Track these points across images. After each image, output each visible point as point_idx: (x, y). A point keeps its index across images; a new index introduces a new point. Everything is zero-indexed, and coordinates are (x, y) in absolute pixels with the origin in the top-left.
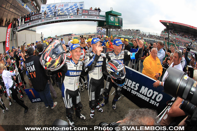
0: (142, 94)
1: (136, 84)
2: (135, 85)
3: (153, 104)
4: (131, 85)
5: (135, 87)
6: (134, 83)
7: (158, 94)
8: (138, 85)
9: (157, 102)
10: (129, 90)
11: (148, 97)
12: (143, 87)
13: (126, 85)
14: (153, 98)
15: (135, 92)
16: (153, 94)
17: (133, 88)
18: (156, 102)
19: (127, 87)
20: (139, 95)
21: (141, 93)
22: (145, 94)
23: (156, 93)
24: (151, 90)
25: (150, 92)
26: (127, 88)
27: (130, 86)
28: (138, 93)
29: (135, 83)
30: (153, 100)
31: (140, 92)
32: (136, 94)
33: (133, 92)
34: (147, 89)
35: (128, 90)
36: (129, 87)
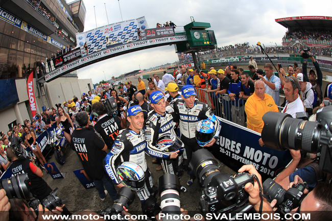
0: (248, 159)
1: (236, 144)
3: (265, 172)
4: (230, 146)
5: (235, 149)
6: (233, 142)
7: (271, 157)
8: (239, 145)
9: (272, 170)
10: (228, 154)
11: (257, 163)
12: (247, 148)
13: (224, 147)
14: (264, 163)
15: (238, 156)
16: (263, 157)
17: (233, 151)
18: (269, 170)
20: (243, 161)
21: (246, 158)
22: (252, 158)
23: (267, 155)
24: (259, 152)
25: (259, 154)
26: (225, 151)
27: (229, 149)
28: (241, 158)
29: (235, 143)
30: (265, 166)
31: (245, 155)
32: (239, 160)
33: (235, 157)
34: (253, 150)
35: (227, 154)
36: (227, 149)
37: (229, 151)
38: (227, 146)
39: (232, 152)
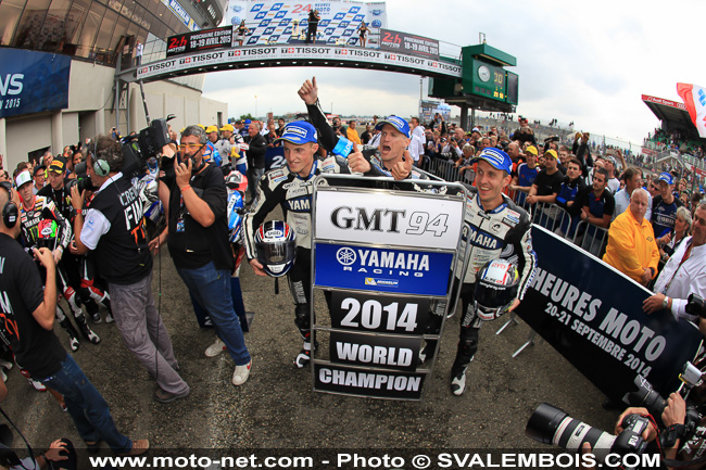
0: (606, 335)
1: (592, 300)
2: (588, 303)
3: (633, 368)
4: (575, 303)
5: (586, 310)
6: (586, 296)
7: (654, 337)
8: (598, 302)
9: (648, 363)
10: (565, 319)
11: (622, 346)
12: (613, 312)
13: (558, 304)
14: (637, 348)
15: (586, 327)
16: (640, 335)
17: (580, 313)
18: (643, 364)
19: (561, 308)
20: (595, 337)
21: (603, 333)
22: (615, 336)
23: (648, 332)
24: (635, 323)
25: (633, 328)
26: (559, 312)
27: (570, 308)
28: (593, 331)
29: (588, 297)
30: (636, 355)
31: (602, 327)
32: (586, 335)
33: (578, 327)
34: (623, 317)
35: (561, 320)
36: (565, 309)
37: (568, 312)
38: (568, 302)
39: (574, 317)
